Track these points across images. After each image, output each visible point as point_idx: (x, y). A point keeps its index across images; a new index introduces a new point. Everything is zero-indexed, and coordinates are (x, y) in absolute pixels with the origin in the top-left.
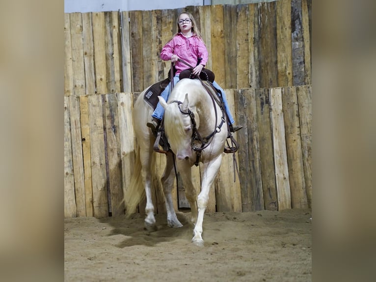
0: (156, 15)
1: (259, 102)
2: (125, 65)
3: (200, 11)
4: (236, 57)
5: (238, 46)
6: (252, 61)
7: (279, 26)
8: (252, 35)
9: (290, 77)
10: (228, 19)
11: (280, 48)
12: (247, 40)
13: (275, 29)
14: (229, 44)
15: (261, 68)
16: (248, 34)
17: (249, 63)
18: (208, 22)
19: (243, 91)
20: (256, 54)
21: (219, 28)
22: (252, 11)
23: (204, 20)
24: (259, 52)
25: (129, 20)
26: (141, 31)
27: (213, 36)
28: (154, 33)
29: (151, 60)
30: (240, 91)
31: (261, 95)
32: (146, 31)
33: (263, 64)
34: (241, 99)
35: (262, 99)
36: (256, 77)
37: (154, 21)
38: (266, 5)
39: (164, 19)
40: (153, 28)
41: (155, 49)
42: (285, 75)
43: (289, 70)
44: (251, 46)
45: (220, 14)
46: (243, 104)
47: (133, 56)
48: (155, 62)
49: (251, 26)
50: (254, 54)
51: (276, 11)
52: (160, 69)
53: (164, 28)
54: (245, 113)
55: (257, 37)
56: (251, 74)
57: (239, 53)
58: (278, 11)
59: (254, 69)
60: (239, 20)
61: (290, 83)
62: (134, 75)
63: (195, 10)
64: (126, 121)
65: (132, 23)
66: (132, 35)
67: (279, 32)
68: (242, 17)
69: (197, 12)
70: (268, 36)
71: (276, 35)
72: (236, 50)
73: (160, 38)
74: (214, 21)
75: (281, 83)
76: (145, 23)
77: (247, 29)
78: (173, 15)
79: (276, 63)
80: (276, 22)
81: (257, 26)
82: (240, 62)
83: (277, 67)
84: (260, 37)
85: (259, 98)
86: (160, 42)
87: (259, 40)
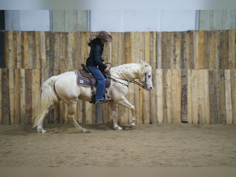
0: (174, 34)
1: (220, 75)
2: (159, 56)
3: (194, 33)
4: (209, 54)
5: (210, 49)
6: (217, 56)
7: (230, 41)
8: (217, 44)
9: (234, 64)
10: (206, 37)
11: (230, 51)
12: (215, 47)
13: (228, 42)
14: (206, 48)
15: (221, 60)
16: (215, 44)
17: (215, 57)
18: (197, 38)
19: (213, 70)
20: (219, 53)
21: (202, 41)
22: (218, 34)
23: (195, 37)
24: (220, 52)
25: (161, 36)
26: (166, 41)
27: (199, 44)
28: (172, 42)
29: (171, 54)
30: (211, 70)
31: (220, 72)
32: (169, 41)
33: (222, 58)
34: (212, 74)
35: (221, 74)
36: (219, 63)
37: (173, 37)
38: (224, 31)
39: (177, 36)
40: (172, 40)
41: (172, 49)
42: (231, 63)
43: (233, 61)
44: (217, 49)
45: (203, 35)
46: (212, 76)
47: (163, 52)
48: (172, 55)
49: (217, 40)
50: (218, 53)
51: (228, 34)
52: (174, 59)
53: (177, 40)
54: (213, 80)
55: (219, 46)
56: (216, 62)
57: (211, 52)
58: (230, 34)
59: (217, 60)
60: (212, 37)
61: (234, 67)
62: (162, 61)
63: (191, 32)
64: (159, 82)
65: (162, 37)
66: (162, 42)
67: (229, 43)
68: (213, 36)
69: (192, 33)
70: (224, 45)
71: (228, 45)
72: (210, 51)
73: (175, 44)
74: (200, 37)
75: (230, 67)
76: (169, 37)
77: (215, 42)
78: (181, 34)
79: (228, 57)
80: (228, 39)
81: (219, 40)
82: (211, 57)
83: (228, 59)
84: (221, 46)
85: (220, 74)
86: (175, 46)
87: (220, 47)
